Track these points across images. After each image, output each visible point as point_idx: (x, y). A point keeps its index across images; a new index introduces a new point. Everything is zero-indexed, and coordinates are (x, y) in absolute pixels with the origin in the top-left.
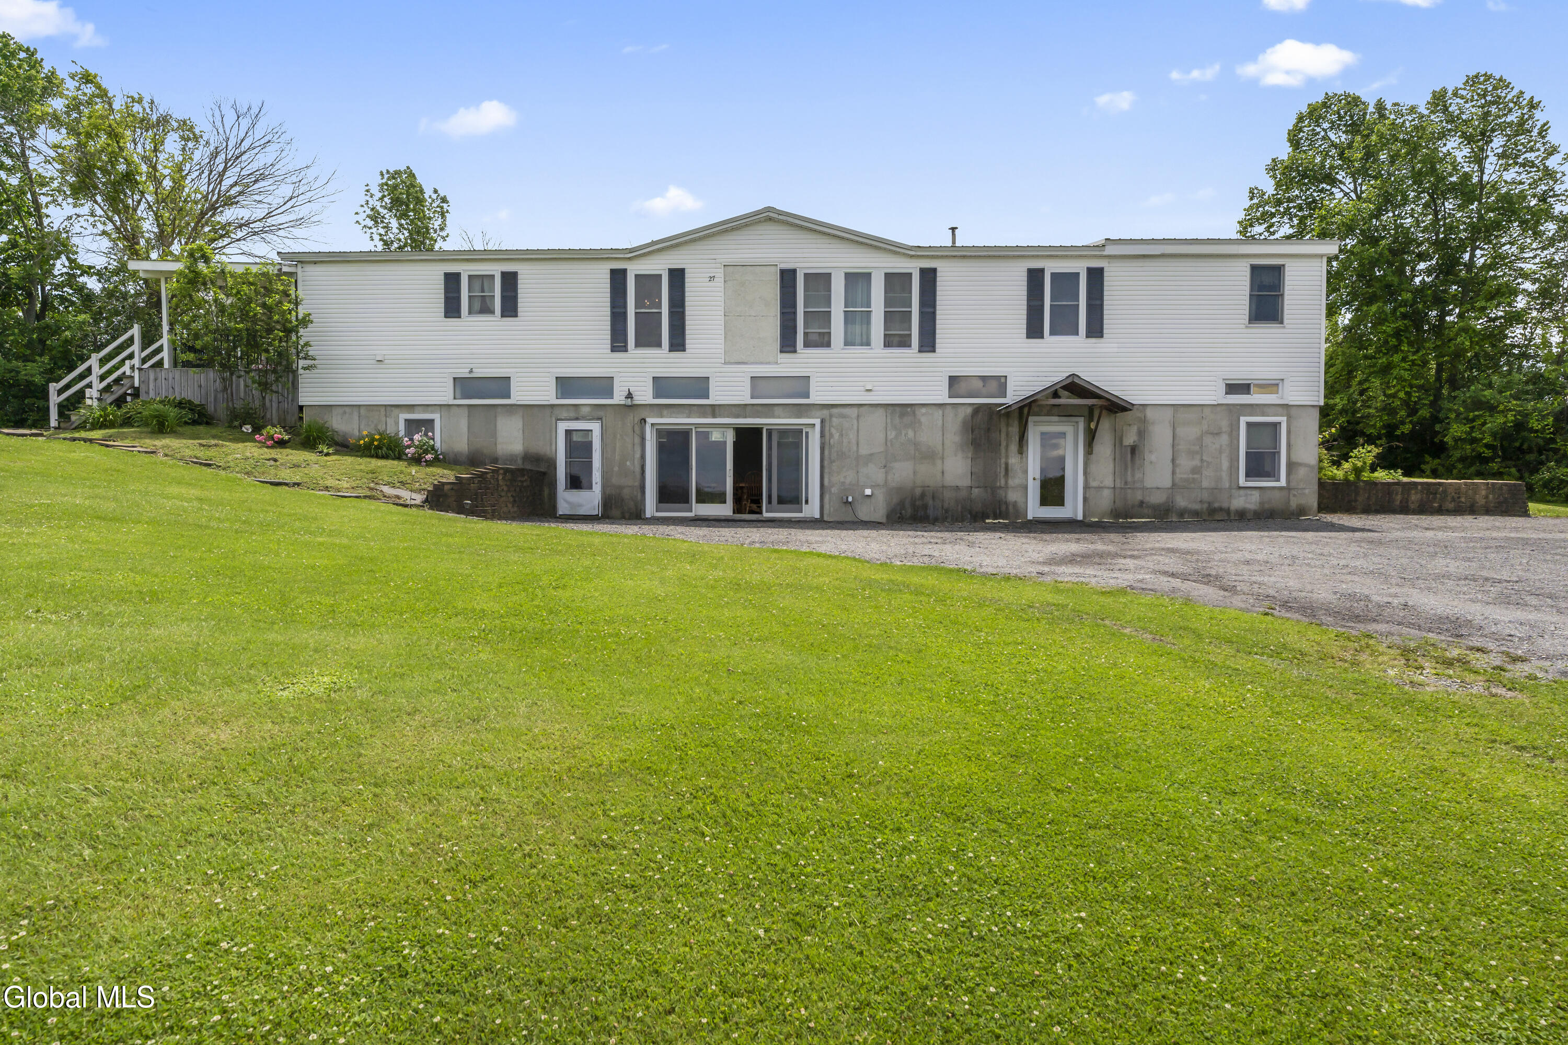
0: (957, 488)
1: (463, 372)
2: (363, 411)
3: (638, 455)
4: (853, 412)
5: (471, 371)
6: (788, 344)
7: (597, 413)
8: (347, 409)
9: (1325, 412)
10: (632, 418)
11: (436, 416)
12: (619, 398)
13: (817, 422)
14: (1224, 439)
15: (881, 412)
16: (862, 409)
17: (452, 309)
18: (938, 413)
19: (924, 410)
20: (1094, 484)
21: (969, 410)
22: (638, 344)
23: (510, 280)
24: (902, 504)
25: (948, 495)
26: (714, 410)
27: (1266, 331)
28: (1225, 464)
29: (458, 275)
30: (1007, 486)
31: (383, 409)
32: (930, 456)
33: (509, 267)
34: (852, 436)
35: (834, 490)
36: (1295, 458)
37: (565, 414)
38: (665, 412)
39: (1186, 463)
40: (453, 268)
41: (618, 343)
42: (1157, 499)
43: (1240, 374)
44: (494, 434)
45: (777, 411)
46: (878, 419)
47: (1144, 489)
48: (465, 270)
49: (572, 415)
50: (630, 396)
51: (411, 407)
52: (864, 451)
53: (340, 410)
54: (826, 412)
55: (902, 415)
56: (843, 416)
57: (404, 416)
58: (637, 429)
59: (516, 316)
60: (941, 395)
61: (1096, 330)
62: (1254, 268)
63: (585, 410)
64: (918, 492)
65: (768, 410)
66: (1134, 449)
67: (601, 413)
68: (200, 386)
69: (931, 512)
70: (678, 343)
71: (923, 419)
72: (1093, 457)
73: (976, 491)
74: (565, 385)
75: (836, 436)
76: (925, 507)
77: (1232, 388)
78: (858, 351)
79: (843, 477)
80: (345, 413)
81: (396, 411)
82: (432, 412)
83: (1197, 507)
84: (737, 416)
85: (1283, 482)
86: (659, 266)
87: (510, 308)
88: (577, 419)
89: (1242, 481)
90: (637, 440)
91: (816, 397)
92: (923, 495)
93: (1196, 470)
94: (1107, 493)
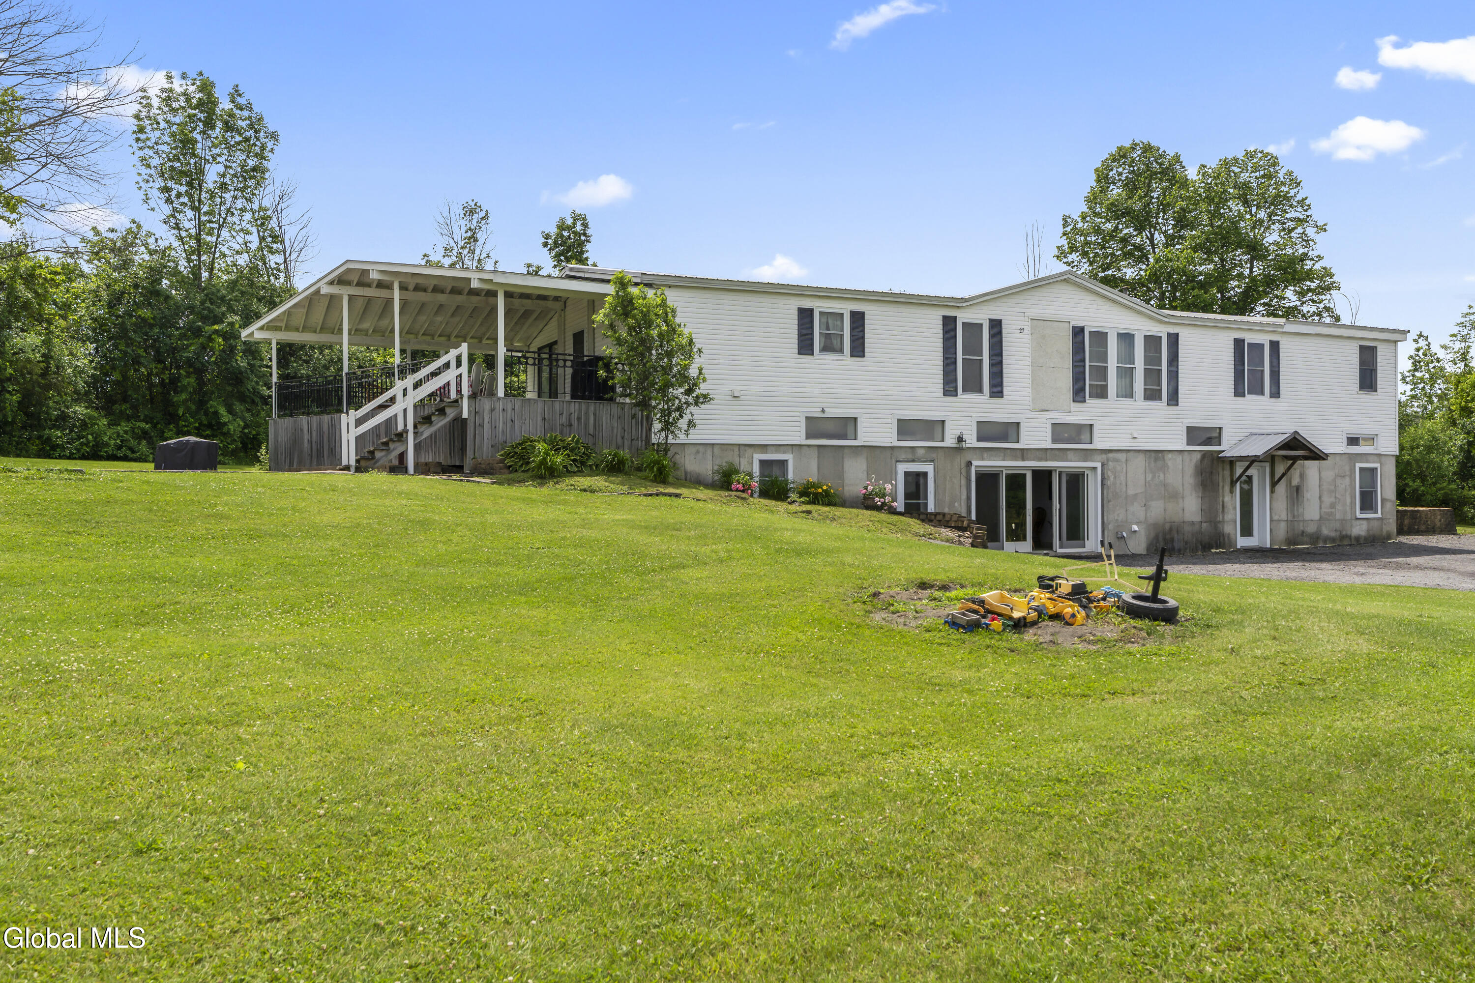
0: (1193, 523)
1: (816, 412)
2: (716, 450)
3: (964, 497)
4: (1122, 457)
5: (823, 411)
6: (1079, 395)
7: (931, 455)
8: (701, 449)
9: (1398, 460)
10: (960, 461)
11: (789, 457)
12: (950, 441)
13: (1098, 465)
14: (1347, 479)
15: (1141, 457)
16: (1129, 454)
17: (805, 346)
18: (1179, 458)
19: (1170, 456)
20: (1276, 518)
21: (1199, 456)
22: (964, 390)
23: (858, 319)
24: (1157, 537)
25: (1187, 528)
26: (1023, 453)
27: (1368, 396)
28: (1348, 501)
29: (811, 311)
30: (1223, 521)
31: (736, 449)
32: (1174, 496)
33: (858, 307)
34: (1123, 478)
35: (1111, 527)
36: (1385, 496)
37: (903, 456)
38: (985, 455)
39: (1327, 500)
40: (807, 303)
41: (949, 389)
42: (1311, 529)
43: (1356, 430)
44: (841, 475)
45: (1070, 455)
46: (1139, 462)
47: (1304, 521)
48: (819, 306)
49: (910, 457)
50: (960, 439)
51: (764, 447)
52: (1131, 492)
53: (693, 450)
54: (1104, 456)
55: (1156, 460)
56: (1117, 461)
57: (758, 456)
58: (964, 471)
59: (863, 356)
60: (1180, 442)
61: (1276, 393)
62: (1361, 347)
63: (921, 452)
64: (1167, 526)
65: (1062, 454)
66: (1298, 489)
67: (934, 456)
68: (544, 419)
69: (1176, 545)
70: (997, 391)
71: (1170, 463)
72: (1274, 495)
73: (1204, 525)
74: (905, 427)
75: (1112, 478)
76: (1172, 540)
77: (1353, 441)
78: (1127, 402)
79: (1117, 515)
80: (698, 452)
81: (750, 451)
82: (784, 453)
83: (1333, 534)
84: (1040, 460)
85: (1379, 515)
86: (981, 316)
87: (858, 349)
88: (913, 461)
89: (1358, 515)
90: (964, 482)
91: (1100, 442)
92: (1171, 529)
93: (1333, 506)
94: (1283, 525)
